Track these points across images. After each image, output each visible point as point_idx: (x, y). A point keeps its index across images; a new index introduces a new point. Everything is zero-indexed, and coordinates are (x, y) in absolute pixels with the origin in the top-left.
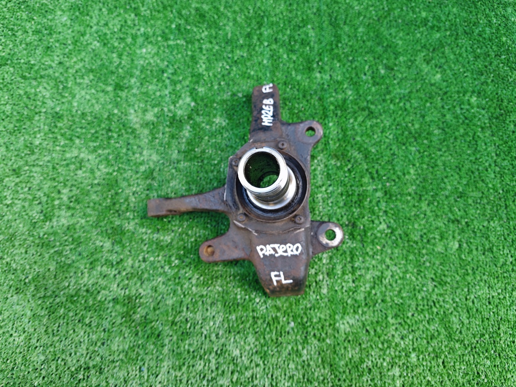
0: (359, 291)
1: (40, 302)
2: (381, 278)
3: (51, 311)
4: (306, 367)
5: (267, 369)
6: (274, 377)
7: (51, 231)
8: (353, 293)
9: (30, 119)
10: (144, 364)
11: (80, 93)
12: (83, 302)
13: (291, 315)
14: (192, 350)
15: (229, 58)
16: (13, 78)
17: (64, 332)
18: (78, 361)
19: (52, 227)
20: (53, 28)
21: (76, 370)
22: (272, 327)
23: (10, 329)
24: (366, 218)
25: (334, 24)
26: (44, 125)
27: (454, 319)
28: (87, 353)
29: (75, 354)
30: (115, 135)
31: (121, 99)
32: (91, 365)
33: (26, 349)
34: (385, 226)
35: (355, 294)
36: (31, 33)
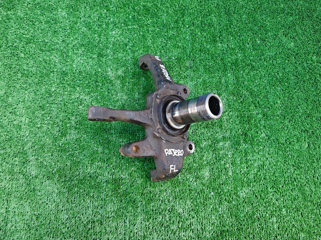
0: (250, 174)
1: (62, 184)
2: (263, 166)
3: (70, 190)
4: (221, 218)
5: (198, 220)
6: (203, 224)
7: (66, 142)
8: (247, 175)
9: (48, 75)
10: (127, 219)
11: (77, 60)
12: (88, 183)
13: (211, 188)
14: (154, 209)
15: (165, 36)
16: (35, 51)
17: (78, 201)
18: (88, 217)
19: (67, 140)
20: (57, 19)
21: (87, 223)
22: (201, 196)
23: (46, 200)
24: (253, 130)
25: (228, 13)
26: (57, 78)
27: (307, 189)
28: (93, 213)
29: (86, 214)
30: (101, 84)
31: (102, 63)
32: (95, 220)
33: (56, 211)
34: (265, 135)
35: (248, 175)
36: (44, 23)
